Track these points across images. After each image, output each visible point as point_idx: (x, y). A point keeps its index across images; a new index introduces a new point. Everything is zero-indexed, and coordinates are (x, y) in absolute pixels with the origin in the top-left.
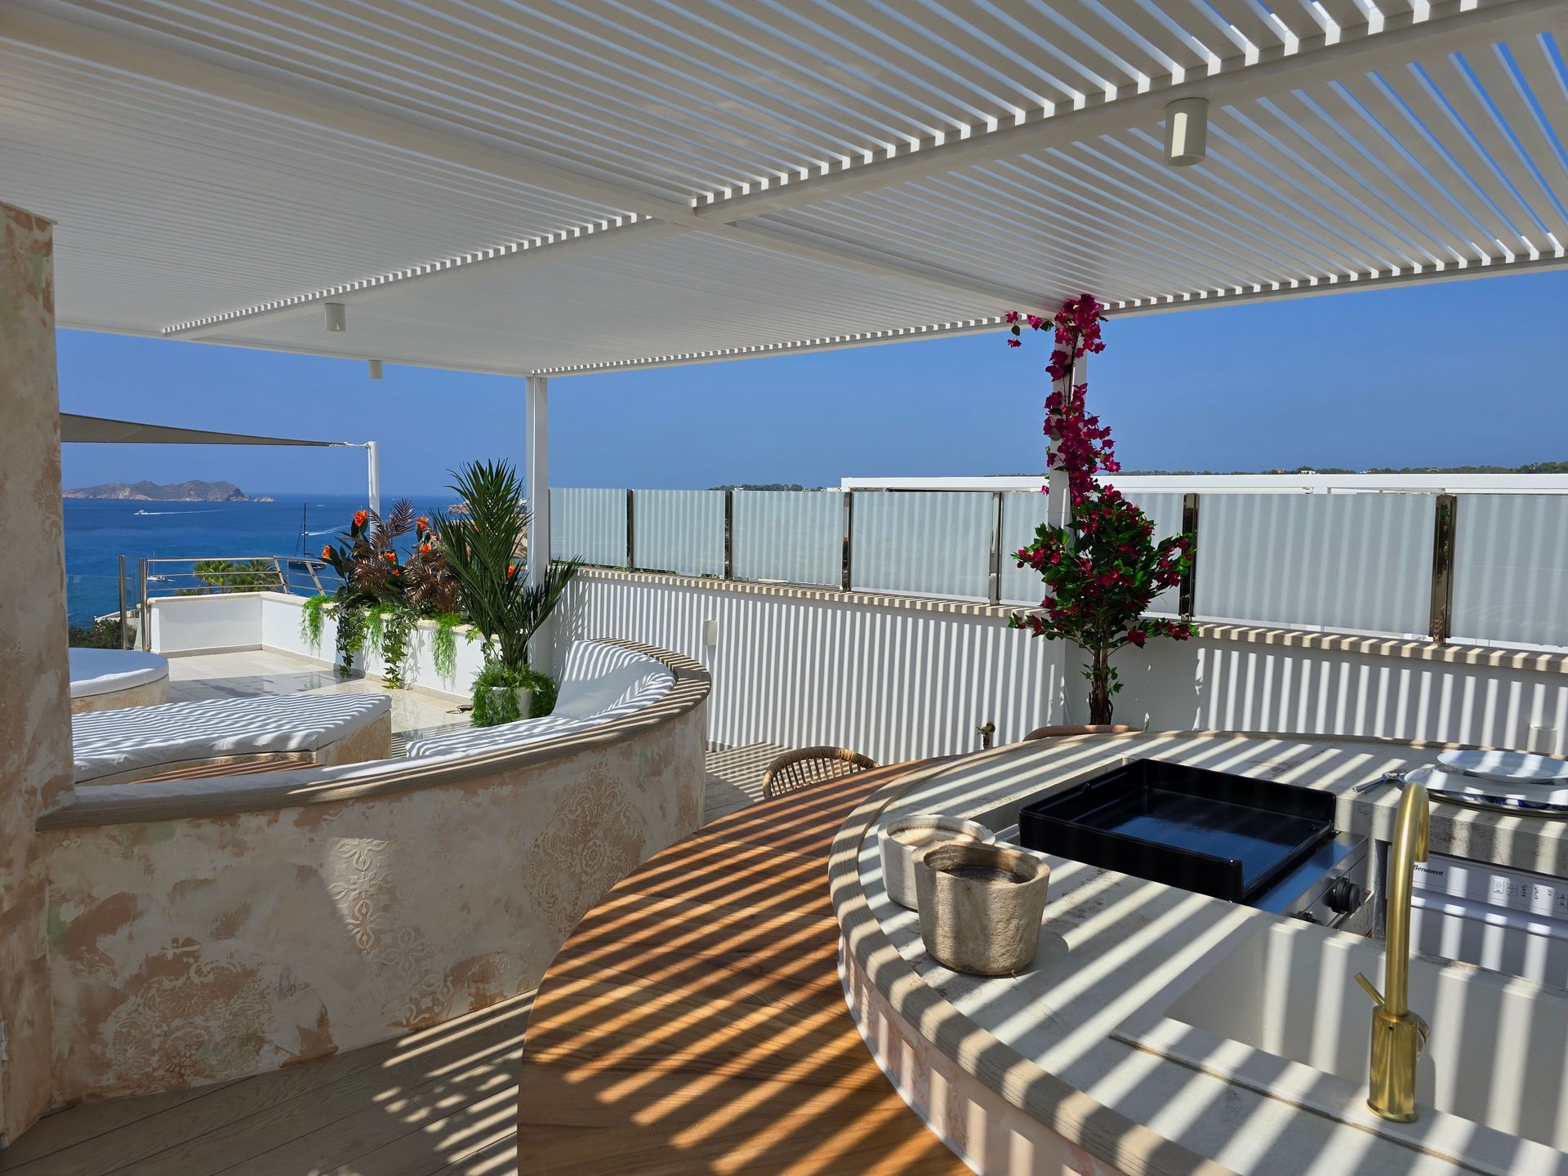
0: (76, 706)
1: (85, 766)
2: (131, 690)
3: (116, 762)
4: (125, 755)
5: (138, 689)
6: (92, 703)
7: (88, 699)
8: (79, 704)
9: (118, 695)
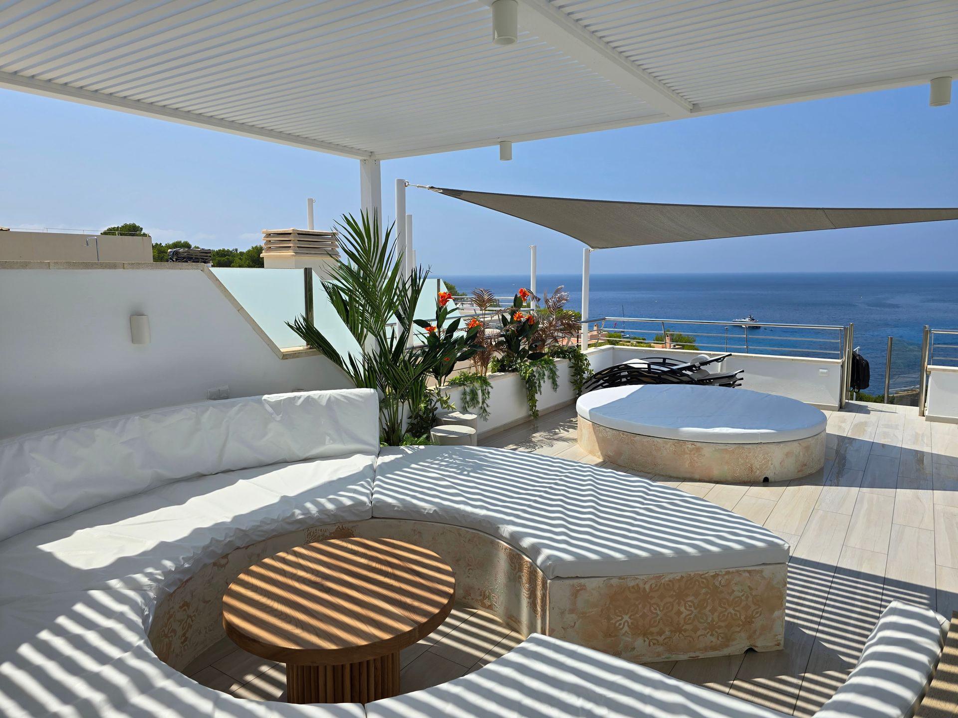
0: (688, 447)
1: (398, 507)
2: (741, 445)
3: (426, 511)
4: (435, 508)
5: (750, 446)
6: (702, 449)
7: (698, 445)
8: (690, 446)
9: (727, 447)
